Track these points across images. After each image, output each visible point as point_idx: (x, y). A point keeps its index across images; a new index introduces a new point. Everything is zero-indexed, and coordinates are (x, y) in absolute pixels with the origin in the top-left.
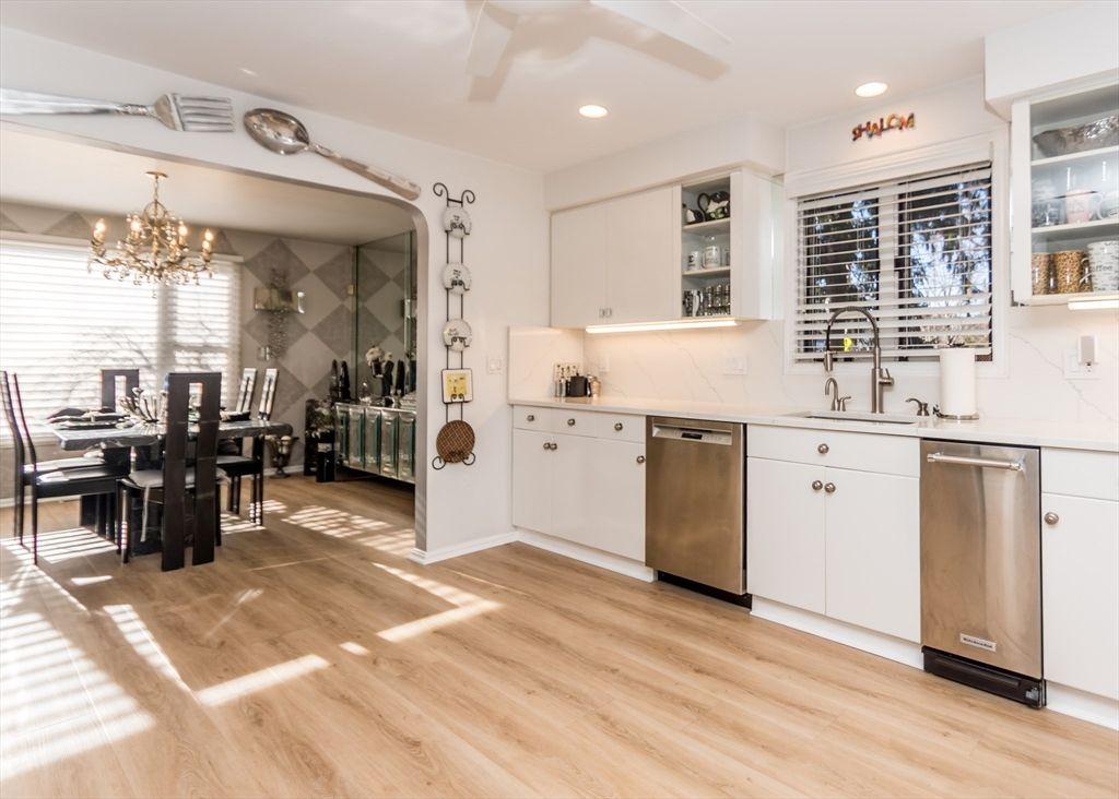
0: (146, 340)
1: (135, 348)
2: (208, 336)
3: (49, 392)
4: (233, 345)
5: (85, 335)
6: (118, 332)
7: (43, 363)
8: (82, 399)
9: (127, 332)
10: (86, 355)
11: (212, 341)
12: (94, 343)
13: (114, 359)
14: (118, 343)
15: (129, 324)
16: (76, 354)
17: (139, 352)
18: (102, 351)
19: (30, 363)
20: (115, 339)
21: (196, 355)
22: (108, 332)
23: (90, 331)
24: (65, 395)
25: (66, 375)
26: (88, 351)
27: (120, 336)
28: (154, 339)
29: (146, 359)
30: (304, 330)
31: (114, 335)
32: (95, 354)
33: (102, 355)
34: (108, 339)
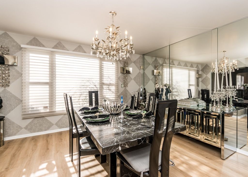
0: (97, 82)
1: (94, 84)
2: (110, 81)
3: (75, 97)
4: (116, 83)
5: (83, 81)
6: (90, 80)
7: (73, 89)
8: (82, 99)
9: (92, 80)
10: (83, 86)
11: (111, 82)
12: (85, 83)
13: (89, 88)
14: (90, 83)
15: (93, 77)
16: (81, 86)
17: (95, 85)
18: (87, 85)
19: (71, 89)
20: (90, 82)
21: (108, 86)
22: (88, 80)
23: (84, 80)
24: (78, 98)
25: (79, 92)
26: (84, 85)
27: (91, 81)
28: (99, 82)
29: (97, 88)
30: (132, 79)
31: (90, 81)
32: (85, 86)
33: (87, 86)
34: (88, 82)
